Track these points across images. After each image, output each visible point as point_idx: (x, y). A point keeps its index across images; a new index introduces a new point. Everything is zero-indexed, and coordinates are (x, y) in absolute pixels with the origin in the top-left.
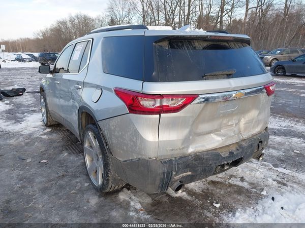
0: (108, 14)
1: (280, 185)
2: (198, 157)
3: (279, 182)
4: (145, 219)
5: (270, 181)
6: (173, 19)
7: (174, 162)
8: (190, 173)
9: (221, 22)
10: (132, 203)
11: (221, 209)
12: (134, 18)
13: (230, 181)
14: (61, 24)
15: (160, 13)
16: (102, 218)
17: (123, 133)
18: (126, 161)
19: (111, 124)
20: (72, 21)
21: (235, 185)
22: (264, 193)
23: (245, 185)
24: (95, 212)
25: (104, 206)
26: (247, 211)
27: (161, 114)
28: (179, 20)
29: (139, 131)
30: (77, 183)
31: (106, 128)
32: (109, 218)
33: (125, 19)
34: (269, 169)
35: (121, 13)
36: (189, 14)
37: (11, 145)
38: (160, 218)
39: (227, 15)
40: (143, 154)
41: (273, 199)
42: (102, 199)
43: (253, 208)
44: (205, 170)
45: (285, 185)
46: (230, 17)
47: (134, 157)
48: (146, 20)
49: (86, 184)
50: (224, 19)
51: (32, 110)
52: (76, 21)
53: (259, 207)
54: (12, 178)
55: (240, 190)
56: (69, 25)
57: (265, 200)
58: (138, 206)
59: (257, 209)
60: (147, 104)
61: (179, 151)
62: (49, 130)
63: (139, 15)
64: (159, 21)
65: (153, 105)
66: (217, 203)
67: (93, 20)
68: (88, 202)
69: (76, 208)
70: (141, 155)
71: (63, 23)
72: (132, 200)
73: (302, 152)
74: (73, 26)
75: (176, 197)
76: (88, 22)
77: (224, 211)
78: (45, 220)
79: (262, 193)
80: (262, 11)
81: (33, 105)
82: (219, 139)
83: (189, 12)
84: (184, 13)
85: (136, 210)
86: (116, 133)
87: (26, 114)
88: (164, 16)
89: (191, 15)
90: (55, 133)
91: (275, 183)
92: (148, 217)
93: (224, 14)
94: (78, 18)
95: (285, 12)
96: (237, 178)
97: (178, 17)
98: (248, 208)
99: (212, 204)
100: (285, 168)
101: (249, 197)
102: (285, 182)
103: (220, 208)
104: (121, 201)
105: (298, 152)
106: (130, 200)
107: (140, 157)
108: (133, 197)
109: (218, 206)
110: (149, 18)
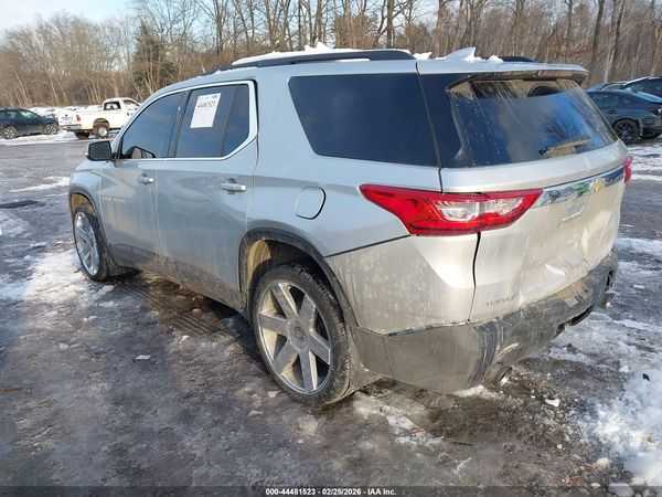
0: (134, 13)
1: (643, 352)
2: (532, 312)
3: (639, 347)
4: (434, 446)
5: (623, 347)
6: (287, 25)
7: (497, 326)
8: (516, 345)
9: (390, 29)
10: (392, 421)
11: (564, 408)
12: (196, 23)
13: (551, 355)
14: (18, 39)
15: (256, 12)
16: (348, 456)
17: (394, 276)
18: (395, 334)
19: (362, 261)
20: (44, 31)
21: (565, 361)
22: (625, 369)
23: (582, 358)
24: (326, 447)
25: (336, 432)
26: (615, 406)
27: (482, 233)
28: (300, 26)
29: (435, 270)
30: (250, 394)
31: (348, 271)
32: (361, 454)
33: (175, 26)
34: (609, 324)
35: (166, 13)
36: (319, 14)
37: (39, 330)
38: (463, 441)
39: (400, 15)
40: (443, 314)
41: (646, 377)
42: (323, 418)
43: (620, 399)
44: (542, 335)
45: (650, 350)
46: (409, 19)
47: (420, 323)
48: (225, 27)
49: (272, 395)
50: (396, 22)
51: (35, 248)
52: (56, 32)
53: (630, 396)
54: (93, 401)
55: (578, 371)
56: (37, 40)
57: (633, 381)
58: (408, 424)
59: (627, 400)
60: (453, 212)
61: (506, 302)
62: (108, 288)
63: (207, 16)
64: (253, 28)
65: (465, 216)
66: (551, 398)
67: (96, 29)
68: (300, 429)
69: (280, 446)
70: (436, 318)
71: (24, 36)
72: (389, 414)
73: (648, 287)
74: (49, 44)
75: (468, 397)
76: (85, 34)
77: (572, 412)
78: (230, 478)
79: (621, 370)
80: (472, 7)
81: (28, 234)
82: (561, 272)
83: (319, 7)
84: (309, 10)
85: (407, 433)
86: (376, 278)
87: (27, 257)
88: (265, 19)
89: (324, 15)
90: (127, 293)
91: (633, 348)
92: (437, 441)
93: (394, 13)
94: (57, 23)
95: (518, 7)
96: (561, 348)
97: (295, 19)
98: (612, 400)
99: (542, 400)
100: (634, 319)
101: (602, 380)
102: (648, 345)
103: (561, 407)
104: (366, 418)
105: (642, 287)
106: (383, 414)
107: (433, 322)
108: (387, 408)
109: (556, 403)
110: (231, 21)
